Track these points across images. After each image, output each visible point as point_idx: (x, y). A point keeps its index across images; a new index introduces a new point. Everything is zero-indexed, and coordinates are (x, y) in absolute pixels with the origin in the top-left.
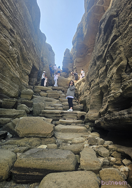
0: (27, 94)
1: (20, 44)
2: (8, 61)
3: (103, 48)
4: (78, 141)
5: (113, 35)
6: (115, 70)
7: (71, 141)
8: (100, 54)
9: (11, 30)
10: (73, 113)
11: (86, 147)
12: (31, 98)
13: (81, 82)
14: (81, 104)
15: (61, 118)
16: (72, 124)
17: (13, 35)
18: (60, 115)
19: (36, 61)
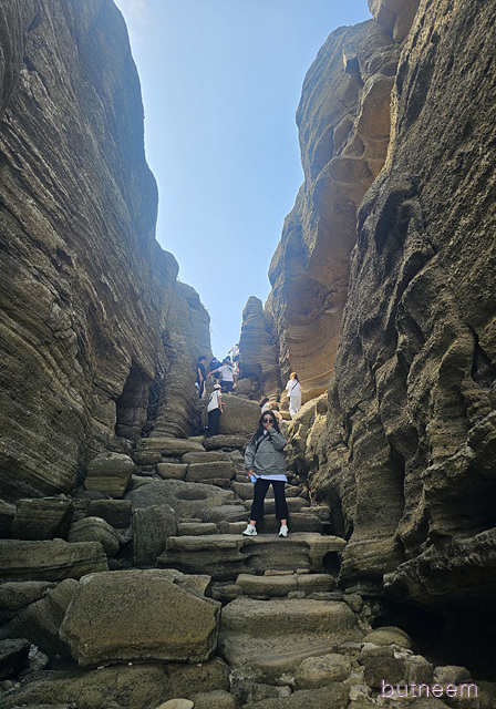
0: (111, 472)
1: (88, 296)
2: (44, 357)
3: (380, 294)
4: (324, 674)
5: (410, 253)
6: (433, 370)
7: (293, 672)
8: (370, 316)
9: (60, 252)
10: (291, 543)
11: (360, 699)
12: (123, 488)
13: (314, 414)
14: (319, 501)
15: (244, 569)
16: (291, 594)
17: (66, 267)
18: (240, 556)
19: (143, 348)
